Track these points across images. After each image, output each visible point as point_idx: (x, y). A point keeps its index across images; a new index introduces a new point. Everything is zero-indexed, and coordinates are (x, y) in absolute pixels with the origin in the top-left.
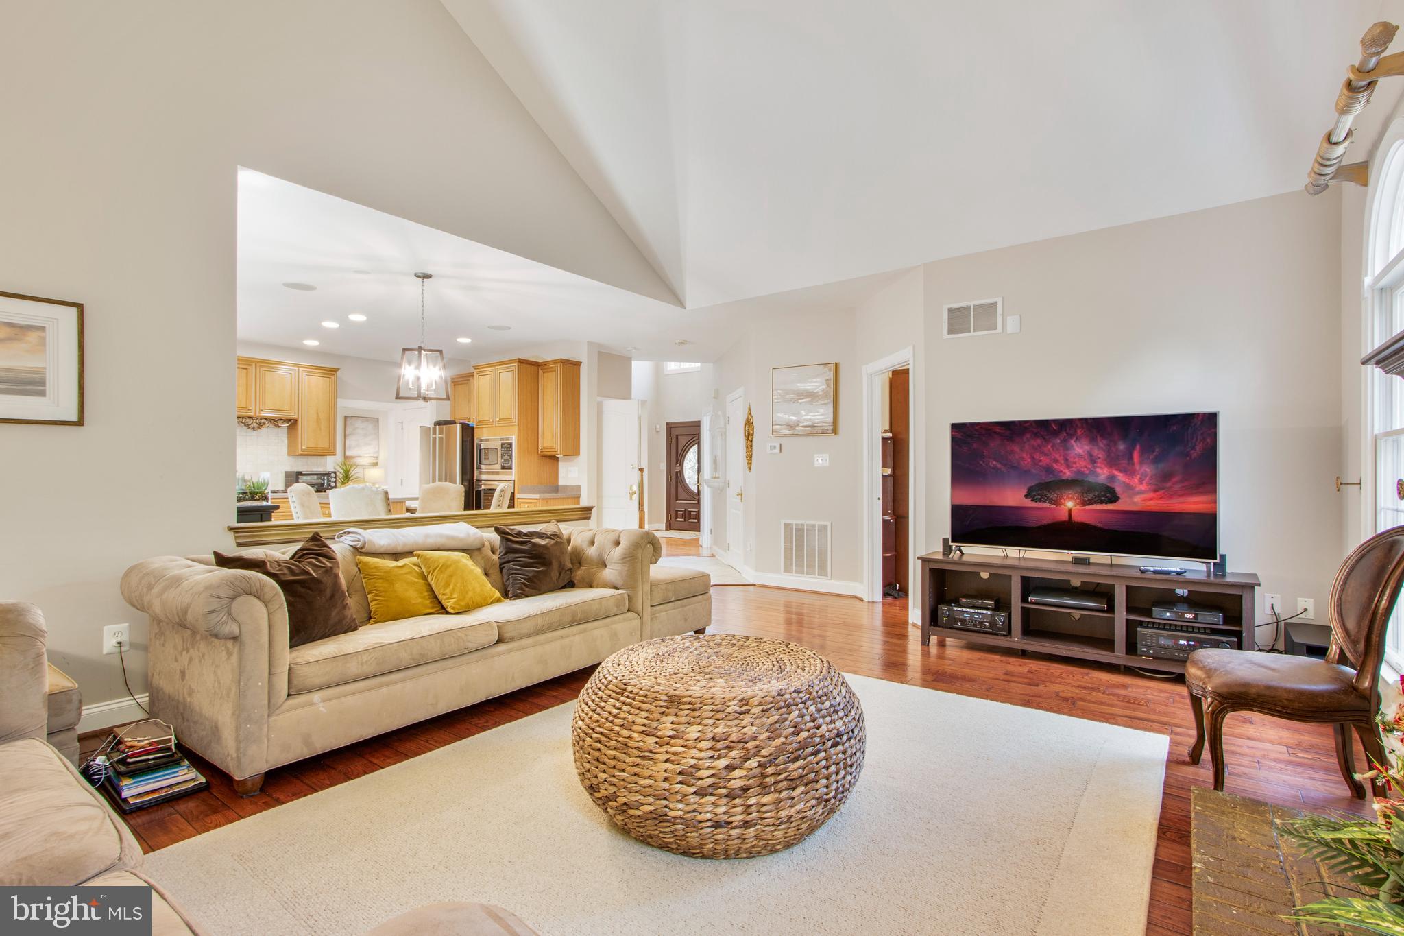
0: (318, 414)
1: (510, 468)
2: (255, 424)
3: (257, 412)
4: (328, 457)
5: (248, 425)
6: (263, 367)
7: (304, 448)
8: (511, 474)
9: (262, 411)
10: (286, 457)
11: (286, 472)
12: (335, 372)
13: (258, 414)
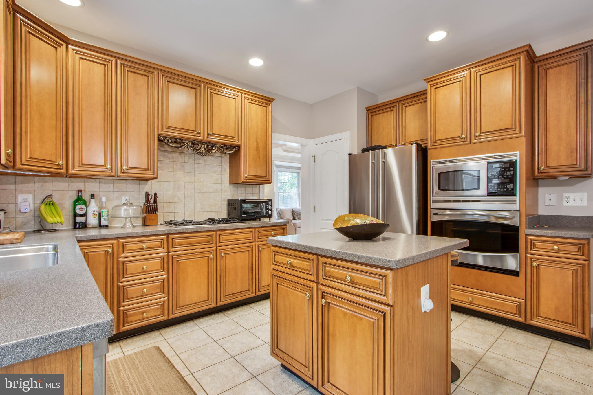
0: (257, 142)
1: (514, 194)
2: (203, 149)
3: (206, 135)
4: (265, 185)
5: (197, 150)
6: (211, 89)
7: (246, 175)
8: (514, 202)
9: (210, 135)
10: (228, 185)
11: (228, 200)
12: (271, 102)
13: (206, 139)
